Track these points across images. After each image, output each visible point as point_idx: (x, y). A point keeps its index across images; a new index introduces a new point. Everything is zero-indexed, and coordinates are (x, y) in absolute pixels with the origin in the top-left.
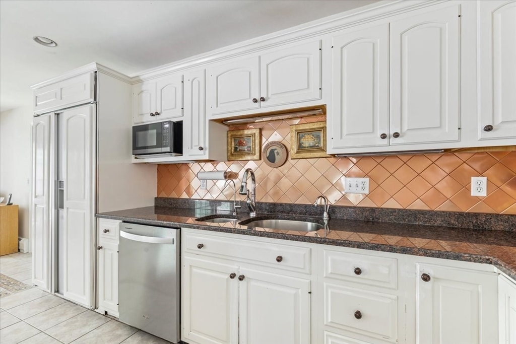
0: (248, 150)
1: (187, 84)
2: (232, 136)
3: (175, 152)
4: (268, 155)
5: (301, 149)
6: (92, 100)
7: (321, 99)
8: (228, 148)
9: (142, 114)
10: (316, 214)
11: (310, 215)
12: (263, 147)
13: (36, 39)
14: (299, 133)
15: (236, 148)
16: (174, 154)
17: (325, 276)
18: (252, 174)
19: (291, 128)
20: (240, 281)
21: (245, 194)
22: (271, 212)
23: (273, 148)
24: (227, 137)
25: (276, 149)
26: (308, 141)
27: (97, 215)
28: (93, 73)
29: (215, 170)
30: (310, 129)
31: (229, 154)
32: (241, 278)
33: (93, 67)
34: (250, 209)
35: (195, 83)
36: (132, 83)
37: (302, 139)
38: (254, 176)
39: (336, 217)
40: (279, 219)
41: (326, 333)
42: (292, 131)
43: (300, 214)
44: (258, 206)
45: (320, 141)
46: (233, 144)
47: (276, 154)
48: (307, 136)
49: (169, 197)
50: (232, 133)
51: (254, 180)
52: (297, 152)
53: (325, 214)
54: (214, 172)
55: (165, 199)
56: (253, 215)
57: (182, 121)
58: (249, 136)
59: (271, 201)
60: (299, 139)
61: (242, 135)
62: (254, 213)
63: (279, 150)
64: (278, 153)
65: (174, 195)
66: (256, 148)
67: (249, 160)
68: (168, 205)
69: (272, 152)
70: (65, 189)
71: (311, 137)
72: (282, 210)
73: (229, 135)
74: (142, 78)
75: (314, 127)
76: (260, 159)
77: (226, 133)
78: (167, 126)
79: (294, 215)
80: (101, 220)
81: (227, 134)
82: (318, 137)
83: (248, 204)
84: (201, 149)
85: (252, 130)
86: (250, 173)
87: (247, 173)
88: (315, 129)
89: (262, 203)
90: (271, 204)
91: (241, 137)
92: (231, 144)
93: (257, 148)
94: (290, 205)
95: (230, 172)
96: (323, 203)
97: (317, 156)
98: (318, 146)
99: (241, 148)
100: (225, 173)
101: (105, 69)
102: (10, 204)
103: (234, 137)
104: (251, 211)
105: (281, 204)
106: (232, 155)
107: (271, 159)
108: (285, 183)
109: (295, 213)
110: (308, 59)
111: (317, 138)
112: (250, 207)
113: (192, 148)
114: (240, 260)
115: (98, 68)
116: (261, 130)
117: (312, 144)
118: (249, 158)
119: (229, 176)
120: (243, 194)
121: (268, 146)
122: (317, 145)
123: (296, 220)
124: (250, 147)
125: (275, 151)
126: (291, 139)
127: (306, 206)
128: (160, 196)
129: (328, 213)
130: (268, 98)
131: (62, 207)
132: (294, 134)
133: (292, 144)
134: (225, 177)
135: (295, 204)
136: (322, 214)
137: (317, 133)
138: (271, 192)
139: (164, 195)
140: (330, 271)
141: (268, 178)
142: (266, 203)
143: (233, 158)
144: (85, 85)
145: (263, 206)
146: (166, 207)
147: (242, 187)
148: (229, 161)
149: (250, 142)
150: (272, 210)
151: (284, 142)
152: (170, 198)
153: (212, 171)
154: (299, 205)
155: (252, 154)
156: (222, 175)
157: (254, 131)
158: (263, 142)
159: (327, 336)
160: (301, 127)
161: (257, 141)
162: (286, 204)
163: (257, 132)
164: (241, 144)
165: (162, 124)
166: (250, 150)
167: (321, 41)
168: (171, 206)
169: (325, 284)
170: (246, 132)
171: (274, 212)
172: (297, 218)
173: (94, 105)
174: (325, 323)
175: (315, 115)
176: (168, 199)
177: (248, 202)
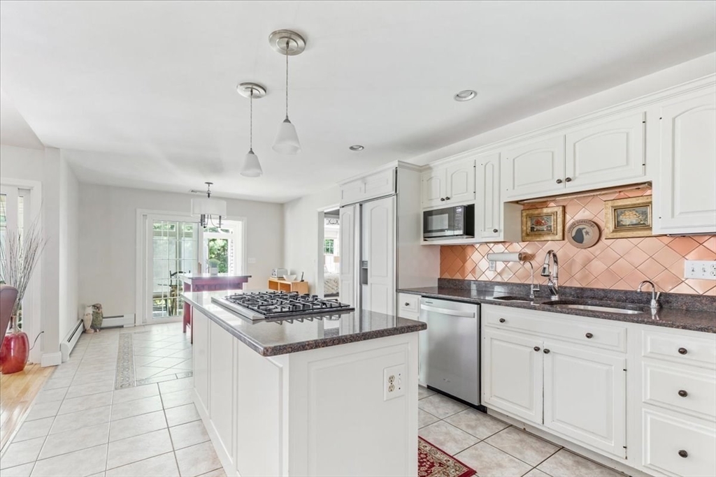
0: (547, 230)
1: (480, 169)
2: (527, 215)
3: (467, 234)
4: (574, 234)
5: (619, 226)
6: (394, 192)
7: (645, 175)
8: (522, 228)
9: (431, 200)
10: (640, 301)
11: (632, 302)
12: (567, 226)
13: (352, 148)
14: (616, 209)
15: (532, 229)
16: (465, 236)
17: (643, 355)
18: (555, 256)
19: (605, 205)
20: (545, 354)
21: (548, 276)
22: (578, 297)
23: (581, 227)
24: (522, 216)
25: (584, 228)
26: (629, 218)
27: (398, 291)
28: (394, 169)
29: (506, 251)
30: (632, 205)
31: (524, 234)
32: (546, 351)
33: (395, 164)
34: (552, 291)
35: (489, 167)
36: (421, 171)
37: (621, 217)
38: (557, 258)
39: (671, 306)
40: (589, 305)
41: (643, 409)
42: (606, 208)
43: (618, 301)
44: (561, 290)
45: (647, 217)
46: (529, 224)
47: (584, 234)
48: (627, 213)
49: (454, 278)
50: (528, 212)
51: (556, 262)
52: (613, 232)
53: (654, 303)
54: (506, 253)
55: (449, 280)
56: (555, 298)
57: (474, 205)
58: (549, 215)
59: (579, 286)
60: (616, 217)
61: (539, 214)
62: (557, 296)
63: (587, 228)
64: (587, 233)
65: (458, 276)
66: (558, 228)
67: (548, 241)
68: (452, 286)
69: (580, 231)
70: (369, 268)
71: (635, 213)
72: (592, 295)
73: (524, 214)
74: (432, 165)
75: (638, 202)
76: (563, 239)
77: (520, 212)
78: (460, 210)
79: (609, 302)
80: (401, 295)
81: (522, 213)
82: (645, 214)
83: (549, 287)
84: (496, 231)
85: (553, 208)
86: (552, 255)
87: (550, 255)
88: (639, 204)
89: (566, 287)
90: (579, 288)
91: (539, 215)
92: (527, 224)
93: (560, 228)
94: (603, 290)
95: (524, 253)
96: (651, 290)
97: (643, 235)
98: (644, 224)
99: (538, 227)
100: (520, 254)
101: (404, 164)
102: (302, 281)
103: (530, 217)
104: (553, 293)
105: (592, 290)
106: (528, 235)
107: (579, 238)
108: (598, 266)
109: (611, 299)
110: (627, 134)
111: (642, 214)
112: (551, 290)
113: (485, 230)
114: (545, 335)
115: (399, 165)
116: (564, 207)
117: (635, 222)
118: (549, 238)
119: (524, 258)
120: (545, 276)
121: (573, 225)
122: (642, 222)
123: (611, 307)
124: (550, 226)
125: (584, 231)
126: (606, 216)
127: (626, 292)
128: (443, 277)
129: (658, 301)
130: (575, 178)
131: (366, 283)
132: (610, 212)
133: (607, 222)
134: (520, 259)
135: (611, 290)
136: (649, 302)
137: (643, 209)
138: (578, 276)
139: (447, 276)
140: (649, 350)
141: (573, 260)
142: (571, 288)
143: (528, 238)
144: (387, 180)
145: (567, 290)
146: (451, 288)
147: (545, 268)
148: (523, 241)
149: (551, 221)
150: (579, 296)
151: (596, 220)
152: (455, 280)
153: (503, 253)
154: (616, 291)
155: (553, 234)
156: (516, 257)
157: (555, 209)
158: (567, 221)
159: (645, 412)
160: (620, 203)
161: (560, 220)
162: (598, 289)
163: (560, 210)
164: (538, 223)
165: (454, 209)
166: (551, 230)
167: (645, 113)
168: (455, 287)
169: (643, 363)
170: (545, 210)
171: (582, 297)
172: (612, 305)
173: (395, 197)
174: (643, 401)
175: (639, 188)
176: (452, 280)
177: (549, 284)
